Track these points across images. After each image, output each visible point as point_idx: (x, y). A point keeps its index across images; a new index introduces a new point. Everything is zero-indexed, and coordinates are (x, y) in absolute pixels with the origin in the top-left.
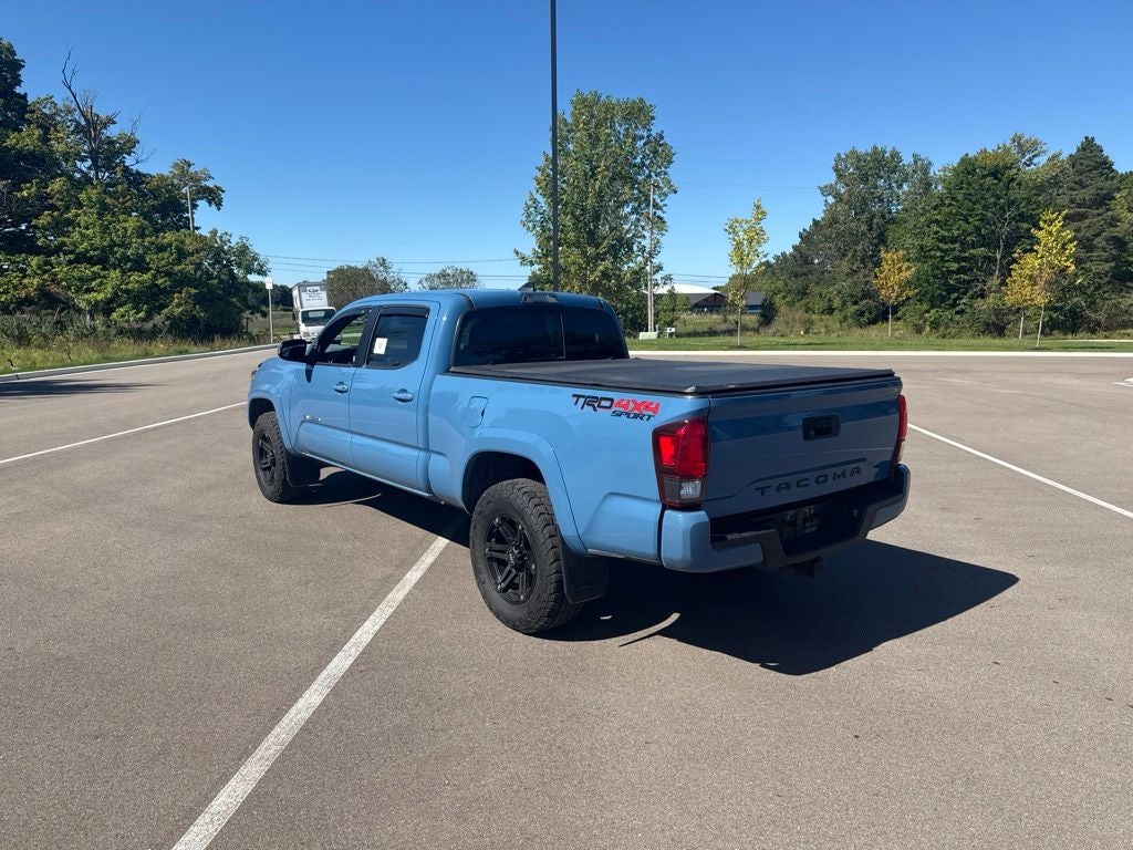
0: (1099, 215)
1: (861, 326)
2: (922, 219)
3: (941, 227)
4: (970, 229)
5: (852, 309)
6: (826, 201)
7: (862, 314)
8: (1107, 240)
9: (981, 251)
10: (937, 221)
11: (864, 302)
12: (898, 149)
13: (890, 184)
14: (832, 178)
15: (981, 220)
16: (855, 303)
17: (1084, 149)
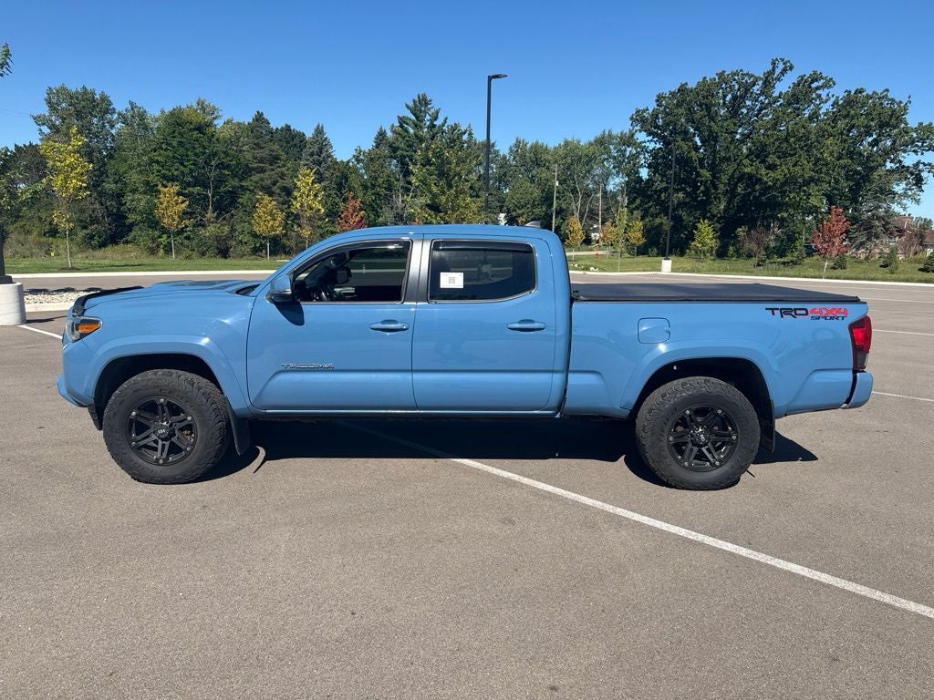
0: (273, 170)
1: (94, 248)
2: (145, 158)
3: (163, 167)
4: (186, 171)
5: (82, 233)
6: (41, 130)
7: (92, 237)
8: (279, 188)
9: (197, 189)
10: (157, 162)
11: (94, 227)
12: (106, 93)
13: (103, 123)
14: (44, 110)
15: (194, 164)
16: (85, 228)
17: (257, 120)
